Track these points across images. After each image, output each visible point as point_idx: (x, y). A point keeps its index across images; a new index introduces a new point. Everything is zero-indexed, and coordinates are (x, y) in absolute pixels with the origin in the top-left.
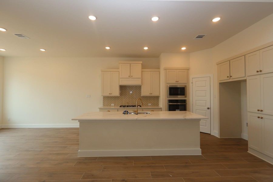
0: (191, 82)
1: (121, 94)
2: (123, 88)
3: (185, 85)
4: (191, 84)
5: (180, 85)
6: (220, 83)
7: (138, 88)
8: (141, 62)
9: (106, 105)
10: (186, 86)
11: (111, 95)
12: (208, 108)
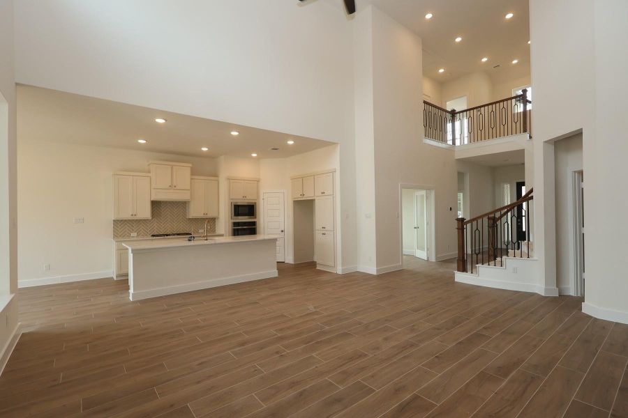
0: (261, 197)
1: (153, 215)
2: (155, 204)
3: (253, 201)
4: (261, 201)
5: (248, 201)
6: (294, 201)
7: (183, 205)
8: (190, 165)
9: (120, 236)
10: (255, 203)
11: (135, 218)
12: (282, 231)
